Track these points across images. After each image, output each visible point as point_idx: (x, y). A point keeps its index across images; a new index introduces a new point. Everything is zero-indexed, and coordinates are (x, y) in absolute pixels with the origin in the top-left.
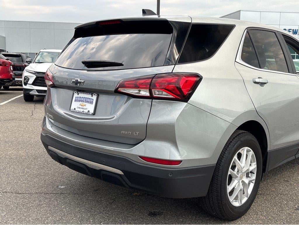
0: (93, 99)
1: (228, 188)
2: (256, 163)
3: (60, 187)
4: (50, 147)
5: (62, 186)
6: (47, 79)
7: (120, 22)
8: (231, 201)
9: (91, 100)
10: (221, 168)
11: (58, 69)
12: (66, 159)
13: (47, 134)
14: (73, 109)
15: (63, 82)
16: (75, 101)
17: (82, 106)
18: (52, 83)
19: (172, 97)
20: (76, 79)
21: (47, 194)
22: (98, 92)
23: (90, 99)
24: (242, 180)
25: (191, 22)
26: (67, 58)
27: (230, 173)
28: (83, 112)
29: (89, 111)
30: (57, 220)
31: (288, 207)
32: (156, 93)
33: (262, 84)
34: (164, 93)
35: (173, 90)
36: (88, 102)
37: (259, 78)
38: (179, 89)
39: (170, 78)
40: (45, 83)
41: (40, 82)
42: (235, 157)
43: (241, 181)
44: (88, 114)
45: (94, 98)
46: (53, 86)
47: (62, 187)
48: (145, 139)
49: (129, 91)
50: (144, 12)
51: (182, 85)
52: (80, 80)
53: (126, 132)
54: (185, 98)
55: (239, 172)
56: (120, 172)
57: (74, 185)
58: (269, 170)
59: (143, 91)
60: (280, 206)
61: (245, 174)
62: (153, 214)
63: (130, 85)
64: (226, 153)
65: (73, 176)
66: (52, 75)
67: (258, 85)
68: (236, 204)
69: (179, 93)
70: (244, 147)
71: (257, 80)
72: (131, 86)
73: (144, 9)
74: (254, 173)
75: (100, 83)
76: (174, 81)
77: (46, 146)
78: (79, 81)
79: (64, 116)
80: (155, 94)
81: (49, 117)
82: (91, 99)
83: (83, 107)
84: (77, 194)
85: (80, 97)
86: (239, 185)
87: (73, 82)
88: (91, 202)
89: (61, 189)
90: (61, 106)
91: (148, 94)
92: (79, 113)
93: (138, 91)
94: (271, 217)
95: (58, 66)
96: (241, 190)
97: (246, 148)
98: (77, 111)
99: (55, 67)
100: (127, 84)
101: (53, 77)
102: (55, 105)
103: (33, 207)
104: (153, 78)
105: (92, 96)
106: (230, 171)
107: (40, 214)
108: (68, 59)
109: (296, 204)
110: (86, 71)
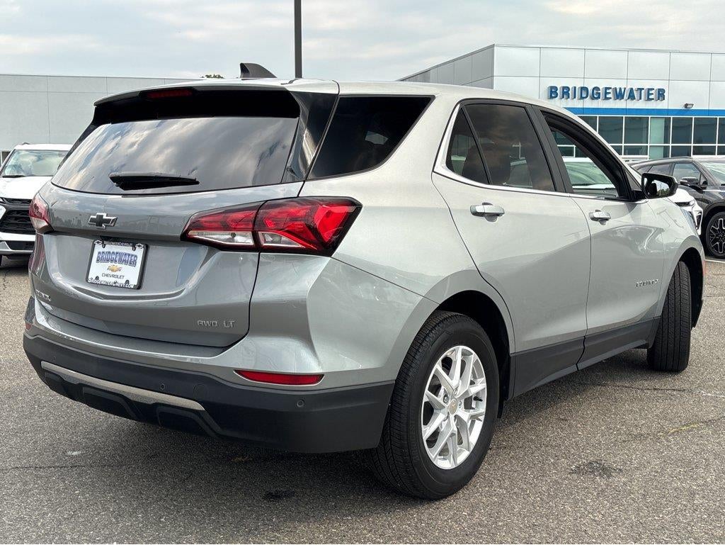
0: (136, 256)
1: (423, 429)
2: (484, 379)
3: (69, 453)
4: (45, 364)
5: (74, 450)
6: (35, 216)
7: (191, 93)
8: (433, 457)
9: (133, 258)
10: (407, 388)
11: (57, 193)
12: (82, 385)
13: (38, 336)
14: (94, 278)
15: (70, 221)
16: (98, 260)
17: (112, 270)
18: (46, 224)
19: (300, 246)
20: (98, 214)
21: (41, 468)
22: (147, 240)
23: (129, 255)
24: (455, 414)
25: (337, 93)
26: (78, 168)
27: (427, 400)
28: (115, 283)
29: (127, 282)
30: (65, 519)
31: (556, 468)
32: (268, 239)
33: (492, 216)
34: (284, 238)
35: (302, 232)
36: (126, 262)
37: (484, 204)
38: (313, 230)
39: (296, 206)
40: (31, 225)
41: (17, 222)
42: (438, 366)
43: (452, 417)
44: (126, 287)
45: (139, 252)
46: (50, 230)
47: (75, 453)
48: (246, 334)
49: (213, 236)
50: (244, 69)
51: (319, 221)
52: (107, 216)
53: (208, 322)
54: (327, 248)
55: (448, 397)
56: (197, 406)
57: (100, 448)
58: (516, 395)
59: (241, 235)
60: (541, 468)
61: (463, 401)
62: (273, 497)
63: (213, 224)
64: (417, 357)
65: (98, 429)
66: (45, 205)
67: (483, 219)
68: (445, 464)
69: (313, 238)
70: (455, 345)
71: (480, 209)
72: (215, 225)
73: (243, 62)
74: (481, 400)
75: (152, 221)
76: (302, 213)
77: (36, 362)
78: (105, 217)
79: (74, 294)
80: (266, 242)
81: (41, 298)
82: (132, 255)
83: (113, 273)
84: (109, 466)
85: (109, 253)
86: (449, 425)
87: (92, 220)
88: (139, 481)
89: (72, 457)
90: (68, 274)
91: (250, 242)
92: (107, 286)
93: (230, 236)
94: (519, 488)
95: (58, 186)
96: (452, 435)
97: (461, 348)
98: (102, 283)
99: (52, 189)
100: (205, 222)
101: (48, 211)
102: (54, 271)
103: (9, 495)
104: (260, 207)
105: (134, 249)
106: (427, 395)
107: (25, 508)
108: (79, 170)
109: (573, 463)
110: (121, 196)
